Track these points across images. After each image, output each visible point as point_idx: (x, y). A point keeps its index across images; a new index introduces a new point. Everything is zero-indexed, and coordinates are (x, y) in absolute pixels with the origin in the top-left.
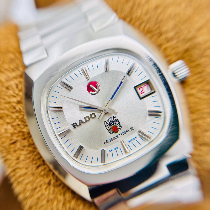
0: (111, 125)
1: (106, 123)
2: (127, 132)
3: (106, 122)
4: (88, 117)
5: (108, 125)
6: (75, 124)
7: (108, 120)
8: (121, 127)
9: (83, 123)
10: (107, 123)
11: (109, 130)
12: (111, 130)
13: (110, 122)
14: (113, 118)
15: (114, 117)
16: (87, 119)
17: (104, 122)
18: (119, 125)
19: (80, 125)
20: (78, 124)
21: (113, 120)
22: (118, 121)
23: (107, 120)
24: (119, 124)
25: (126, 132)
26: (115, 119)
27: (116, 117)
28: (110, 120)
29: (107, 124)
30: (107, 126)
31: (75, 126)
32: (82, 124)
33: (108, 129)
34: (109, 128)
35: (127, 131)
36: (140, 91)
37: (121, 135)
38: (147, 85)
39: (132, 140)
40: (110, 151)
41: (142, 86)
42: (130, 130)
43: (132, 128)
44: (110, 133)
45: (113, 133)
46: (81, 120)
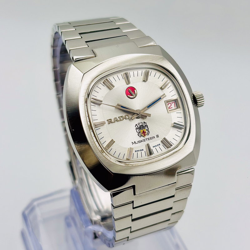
1: (136, 126)
2: (153, 138)
3: (137, 125)
4: (123, 116)
7: (139, 124)
8: (149, 133)
9: (117, 121)
15: (145, 123)
16: (122, 119)
17: (135, 125)
19: (115, 122)
20: (113, 121)
21: (143, 125)
22: (147, 127)
24: (148, 130)
28: (141, 124)
29: (138, 127)
30: (138, 129)
36: (169, 106)
37: (147, 139)
38: (174, 102)
39: (156, 146)
40: (136, 151)
41: (171, 103)
42: (156, 137)
43: (158, 136)
44: (138, 135)
45: (141, 136)
46: (116, 118)
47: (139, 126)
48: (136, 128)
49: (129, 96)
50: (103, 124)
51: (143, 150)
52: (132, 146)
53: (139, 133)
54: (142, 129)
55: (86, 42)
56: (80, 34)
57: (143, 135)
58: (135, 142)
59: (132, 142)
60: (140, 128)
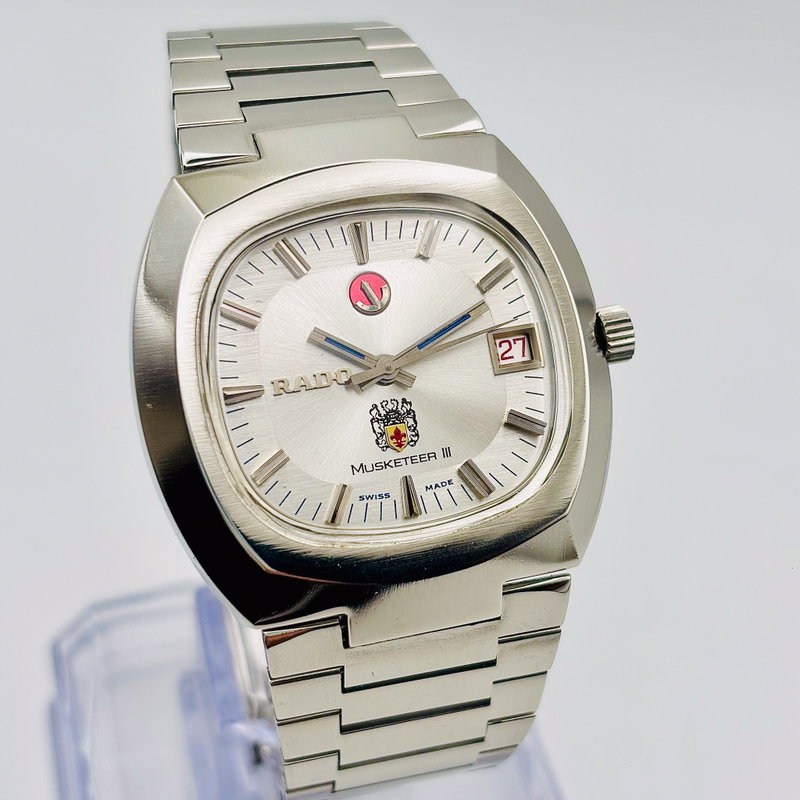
1: (375, 411)
5: (381, 420)
6: (281, 385)
7: (384, 404)
8: (415, 439)
10: (378, 411)
11: (379, 436)
13: (387, 413)
14: (403, 403)
15: (407, 403)
16: (325, 381)
18: (413, 431)
21: (399, 409)
22: (414, 418)
23: (381, 403)
24: (415, 428)
26: (408, 407)
27: (410, 403)
28: (390, 406)
29: (380, 415)
30: (378, 421)
33: (378, 430)
34: (379, 428)
35: (430, 455)
36: (501, 351)
37: (409, 460)
38: (523, 339)
39: (437, 486)
40: (362, 498)
41: (511, 339)
42: (439, 454)
43: (447, 452)
44: (378, 444)
45: (387, 447)
46: (302, 378)
47: (383, 413)
48: (373, 419)
49: (360, 304)
50: (254, 394)
51: (387, 496)
52: (349, 479)
53: (382, 435)
54: (394, 423)
55: (243, 104)
56: (230, 74)
57: (392, 442)
58: (362, 465)
59: (353, 466)
60: (386, 418)
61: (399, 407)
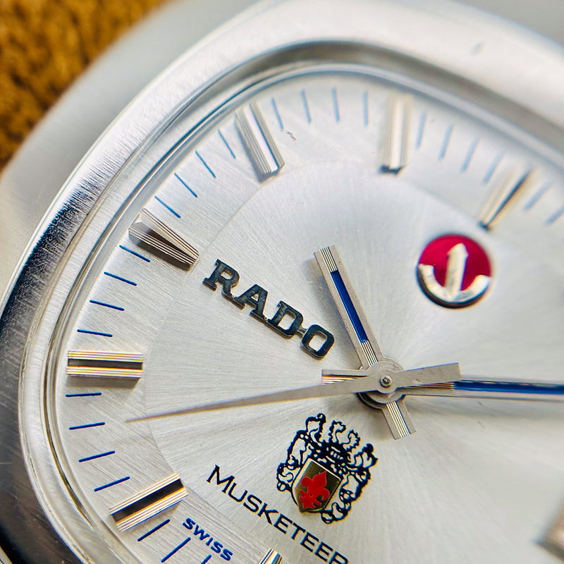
0: (321, 456)
1: (315, 425)
2: (334, 559)
3: (323, 421)
4: (299, 318)
5: (314, 444)
6: (227, 276)
7: (337, 427)
9: (257, 314)
10: (321, 429)
11: (291, 462)
12: (295, 472)
13: (331, 443)
14: (365, 450)
15: (370, 455)
16: (286, 323)
17: (315, 416)
19: (239, 303)
20: (236, 292)
21: (352, 454)
22: (362, 484)
23: (334, 423)
25: (332, 554)
26: (367, 463)
27: (374, 461)
28: (342, 438)
29: (318, 436)
30: (307, 442)
31: (221, 278)
32: (248, 309)
33: (296, 454)
34: (302, 452)
35: (338, 558)
37: (301, 535)
40: (189, 524)
44: (280, 471)
45: (289, 488)
46: (262, 293)
47: (325, 437)
48: (304, 433)
49: (428, 271)
51: (227, 555)
52: (195, 479)
53: (296, 465)
54: (328, 465)
58: (231, 478)
59: (217, 469)
60: (323, 449)
61: (355, 451)
